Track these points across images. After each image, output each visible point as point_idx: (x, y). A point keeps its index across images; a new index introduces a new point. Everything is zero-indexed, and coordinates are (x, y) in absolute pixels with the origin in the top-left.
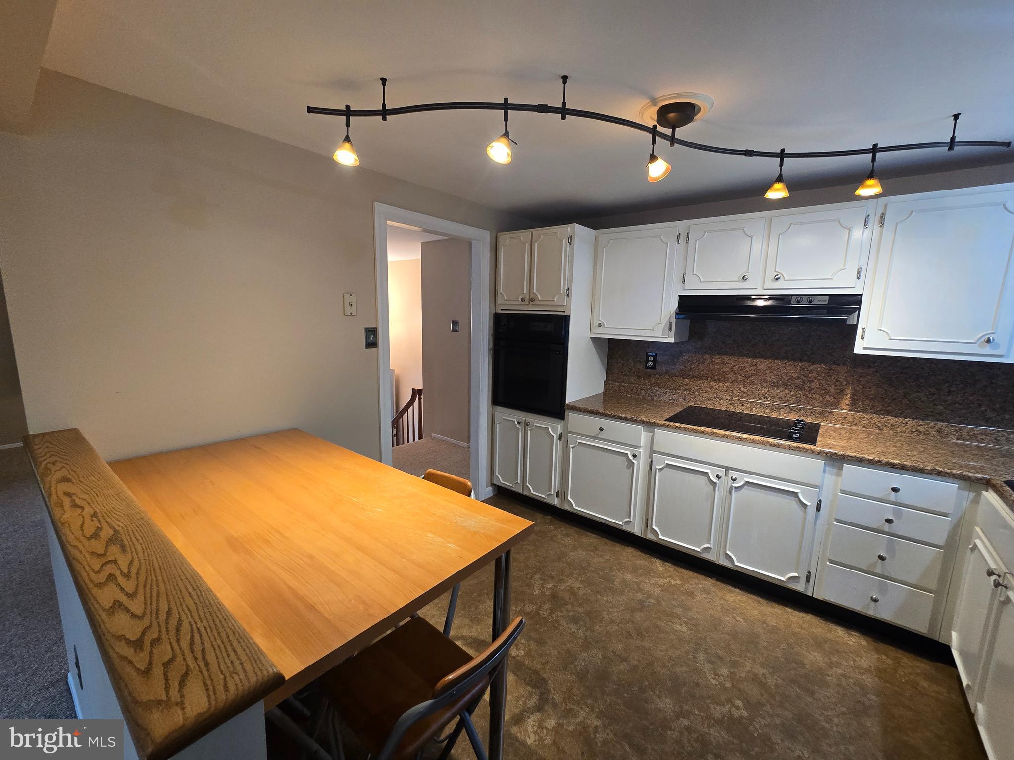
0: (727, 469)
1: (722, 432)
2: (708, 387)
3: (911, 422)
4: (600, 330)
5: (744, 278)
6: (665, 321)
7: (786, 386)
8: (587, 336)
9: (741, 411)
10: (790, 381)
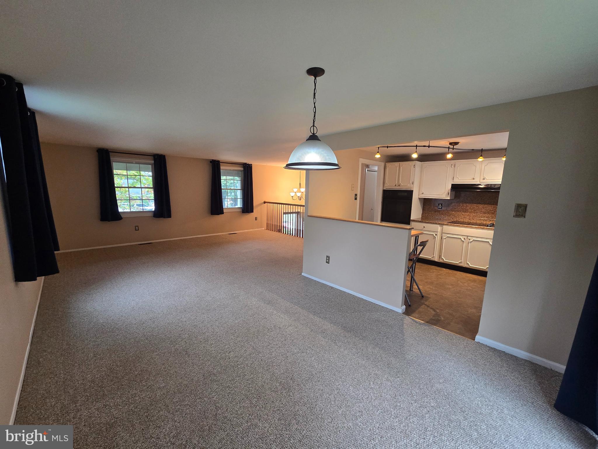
0: (468, 236)
4: (423, 195)
5: (473, 179)
6: (446, 192)
8: (417, 197)
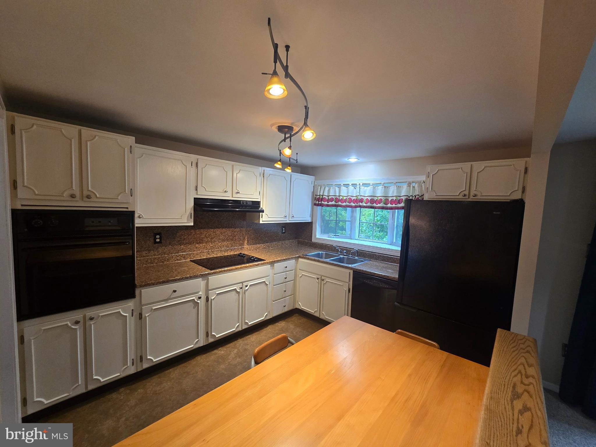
1: (239, 266)
2: (195, 247)
3: (262, 245)
4: (139, 221)
5: (226, 191)
6: (188, 213)
7: (228, 240)
9: (213, 256)
10: (229, 237)
